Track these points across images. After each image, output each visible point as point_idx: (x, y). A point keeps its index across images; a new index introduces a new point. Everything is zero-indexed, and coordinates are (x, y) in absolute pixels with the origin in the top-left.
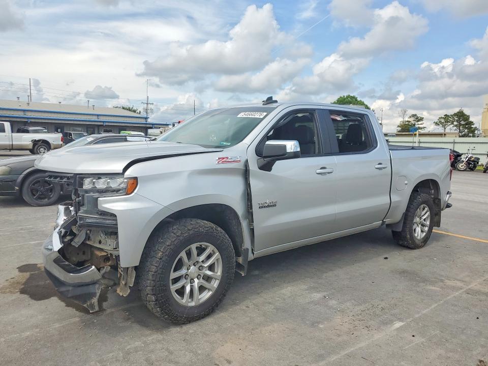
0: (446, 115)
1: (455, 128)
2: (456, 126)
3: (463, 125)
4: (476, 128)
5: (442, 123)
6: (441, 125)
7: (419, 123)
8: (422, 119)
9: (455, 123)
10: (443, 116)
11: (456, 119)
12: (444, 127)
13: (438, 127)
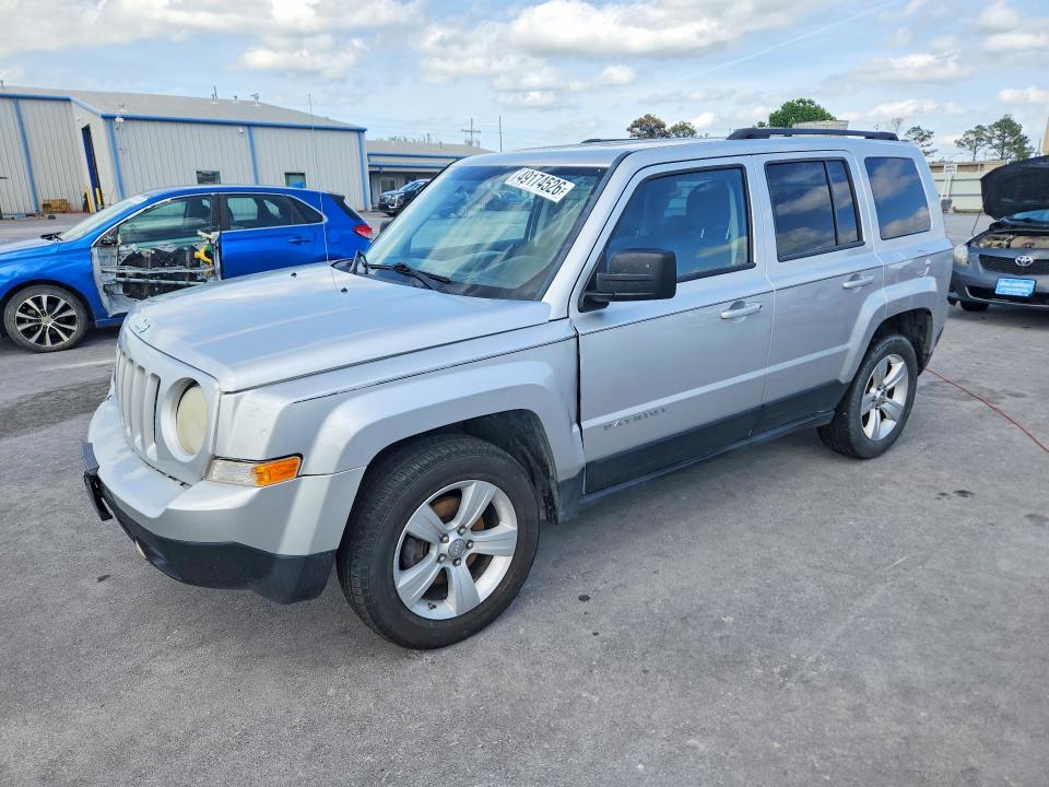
0: (979, 127)
1: (994, 150)
2: (996, 147)
3: (1009, 144)
4: (1031, 148)
5: (969, 142)
6: (968, 147)
7: (924, 143)
8: (930, 134)
9: (995, 141)
10: (973, 129)
11: (998, 133)
12: (974, 148)
13: (959, 150)
